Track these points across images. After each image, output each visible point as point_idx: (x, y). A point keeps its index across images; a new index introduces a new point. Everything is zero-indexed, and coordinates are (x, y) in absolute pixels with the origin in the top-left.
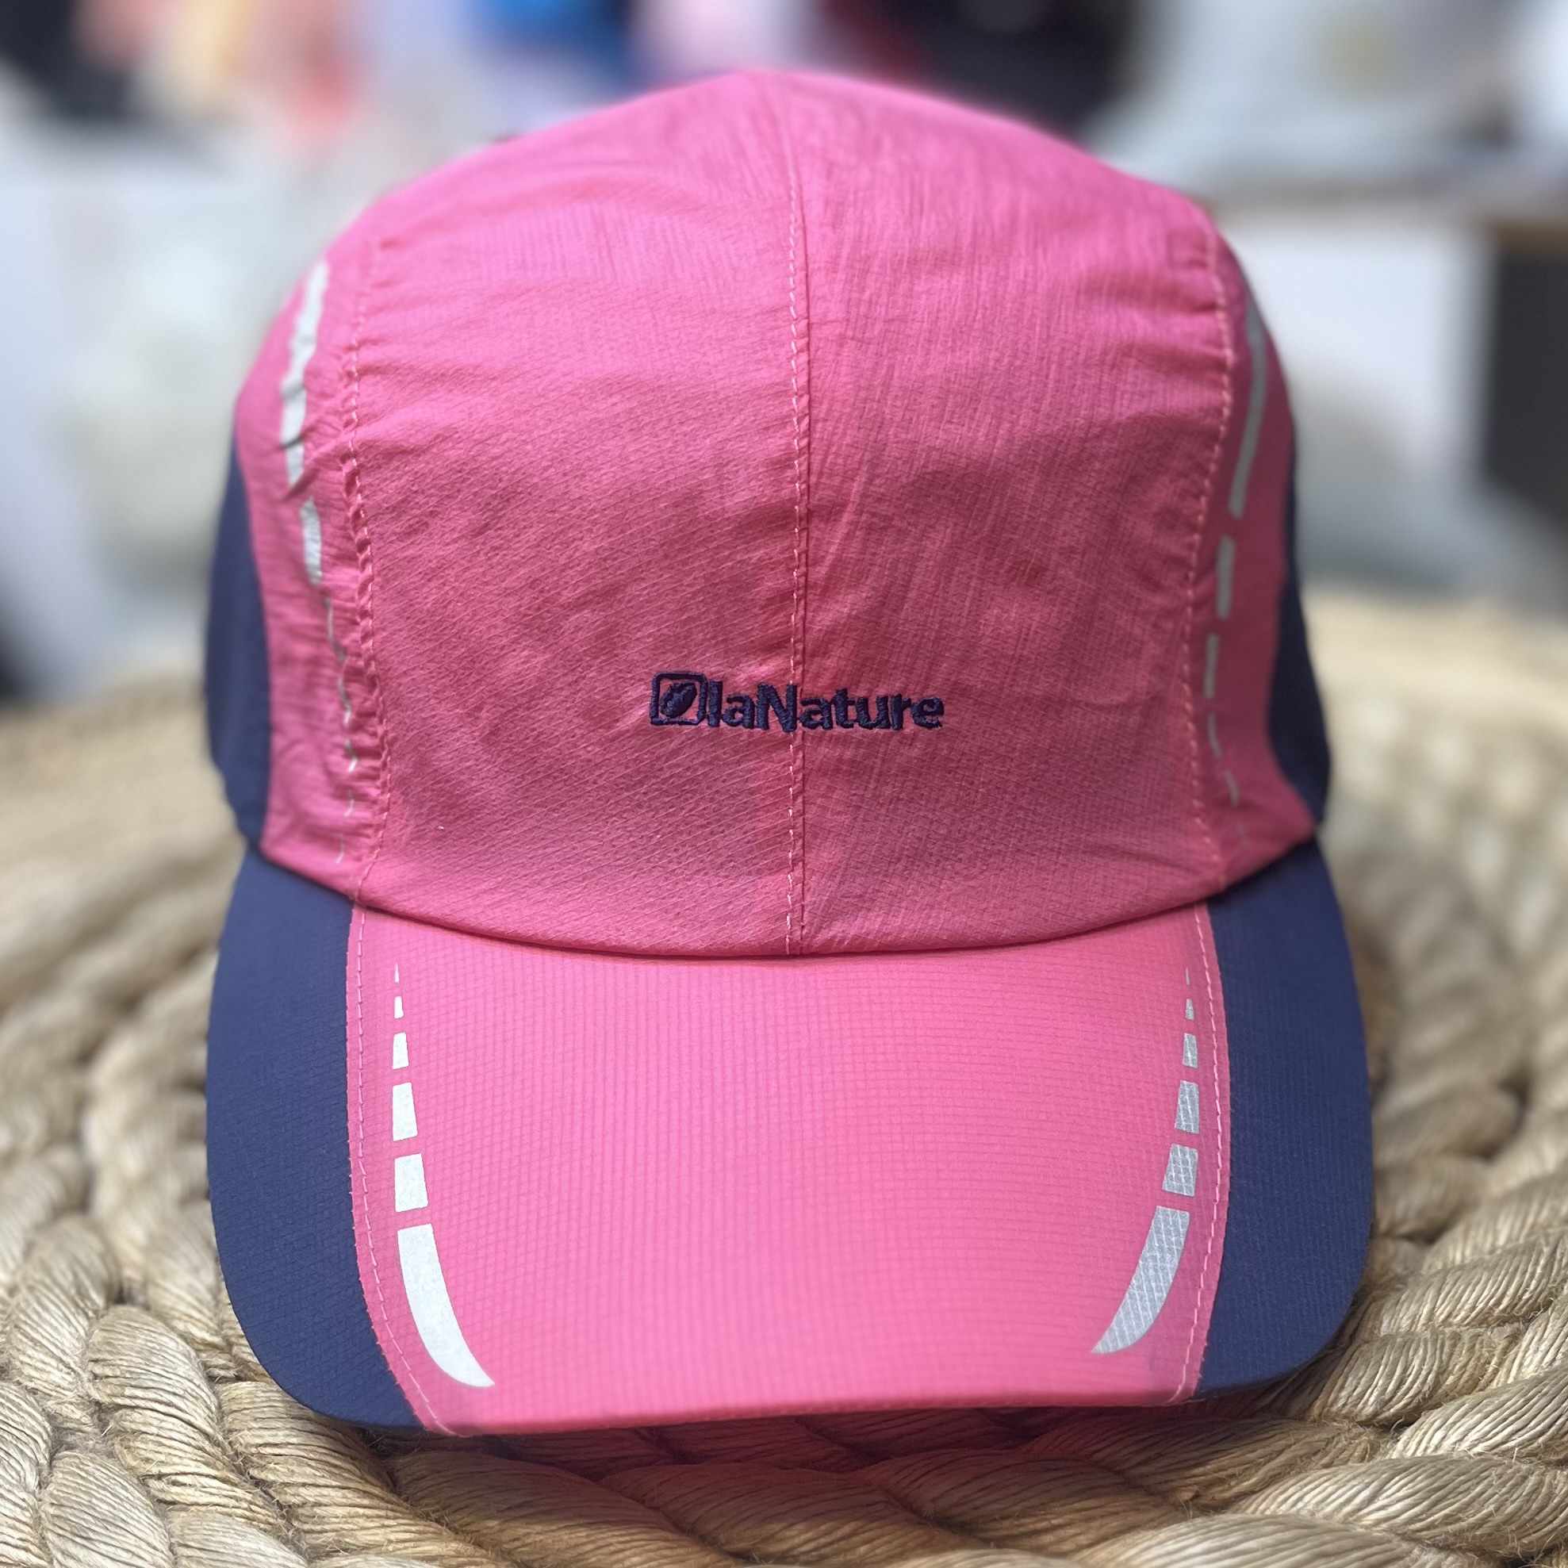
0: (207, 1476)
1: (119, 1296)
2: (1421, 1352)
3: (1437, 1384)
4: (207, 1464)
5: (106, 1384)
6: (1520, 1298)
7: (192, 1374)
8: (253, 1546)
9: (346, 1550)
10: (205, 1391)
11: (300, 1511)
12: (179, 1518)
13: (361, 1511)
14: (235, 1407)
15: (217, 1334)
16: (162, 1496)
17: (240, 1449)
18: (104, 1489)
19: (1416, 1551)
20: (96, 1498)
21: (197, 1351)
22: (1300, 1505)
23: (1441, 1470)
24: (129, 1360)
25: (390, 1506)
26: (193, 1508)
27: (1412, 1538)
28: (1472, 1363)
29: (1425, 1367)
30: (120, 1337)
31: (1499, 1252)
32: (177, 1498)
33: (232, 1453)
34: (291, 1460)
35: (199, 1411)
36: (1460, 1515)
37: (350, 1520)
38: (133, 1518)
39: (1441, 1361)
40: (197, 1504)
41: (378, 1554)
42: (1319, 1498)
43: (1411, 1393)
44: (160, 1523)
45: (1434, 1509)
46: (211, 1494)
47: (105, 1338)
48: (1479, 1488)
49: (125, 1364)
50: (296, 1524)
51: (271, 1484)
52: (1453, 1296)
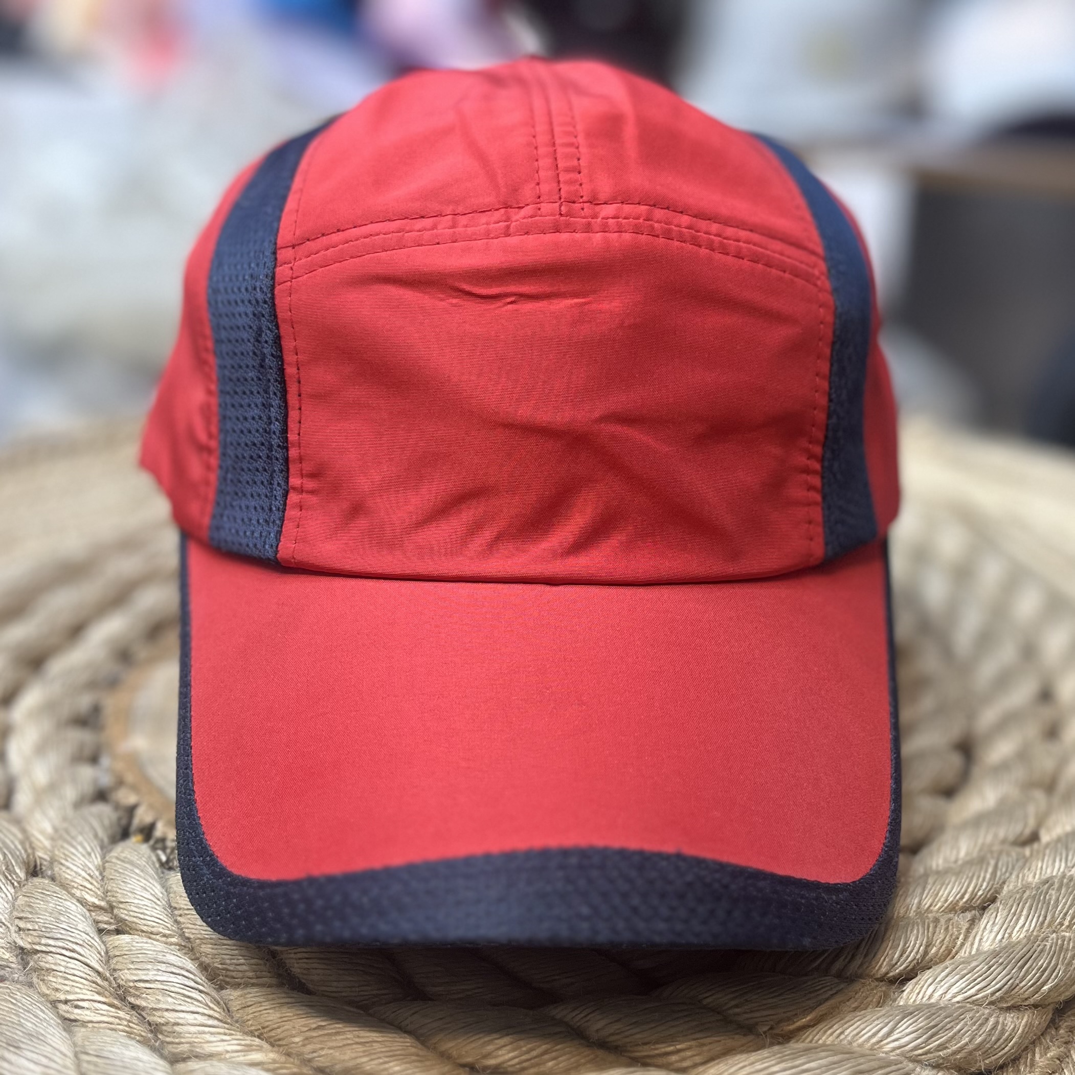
0: (99, 1002)
1: (34, 871)
2: (915, 932)
3: (926, 953)
4: (99, 993)
5: (28, 935)
6: (976, 895)
7: (88, 930)
8: (134, 1055)
9: (196, 1057)
10: (96, 941)
11: (164, 1028)
12: (81, 1032)
13: (207, 1029)
14: (118, 953)
15: (103, 899)
16: (67, 1015)
17: (122, 983)
18: (28, 1012)
19: (918, 1069)
20: (23, 1018)
21: (89, 910)
22: (842, 1037)
23: (934, 1014)
24: (44, 918)
25: (226, 1026)
26: (90, 1025)
27: (915, 1060)
28: (947, 939)
29: (918, 942)
30: (38, 901)
31: (960, 862)
32: (78, 1017)
33: (115, 985)
34: (157, 992)
35: (93, 955)
36: (947, 1045)
37: (199, 1036)
38: (49, 1034)
39: (928, 938)
40: (91, 1022)
41: (220, 1060)
42: (855, 1032)
43: (910, 959)
44: (67, 1036)
45: (930, 1041)
46: (102, 1015)
47: (26, 901)
48: (958, 1027)
49: (42, 921)
50: (160, 1036)
51: (143, 1009)
52: (933, 892)
